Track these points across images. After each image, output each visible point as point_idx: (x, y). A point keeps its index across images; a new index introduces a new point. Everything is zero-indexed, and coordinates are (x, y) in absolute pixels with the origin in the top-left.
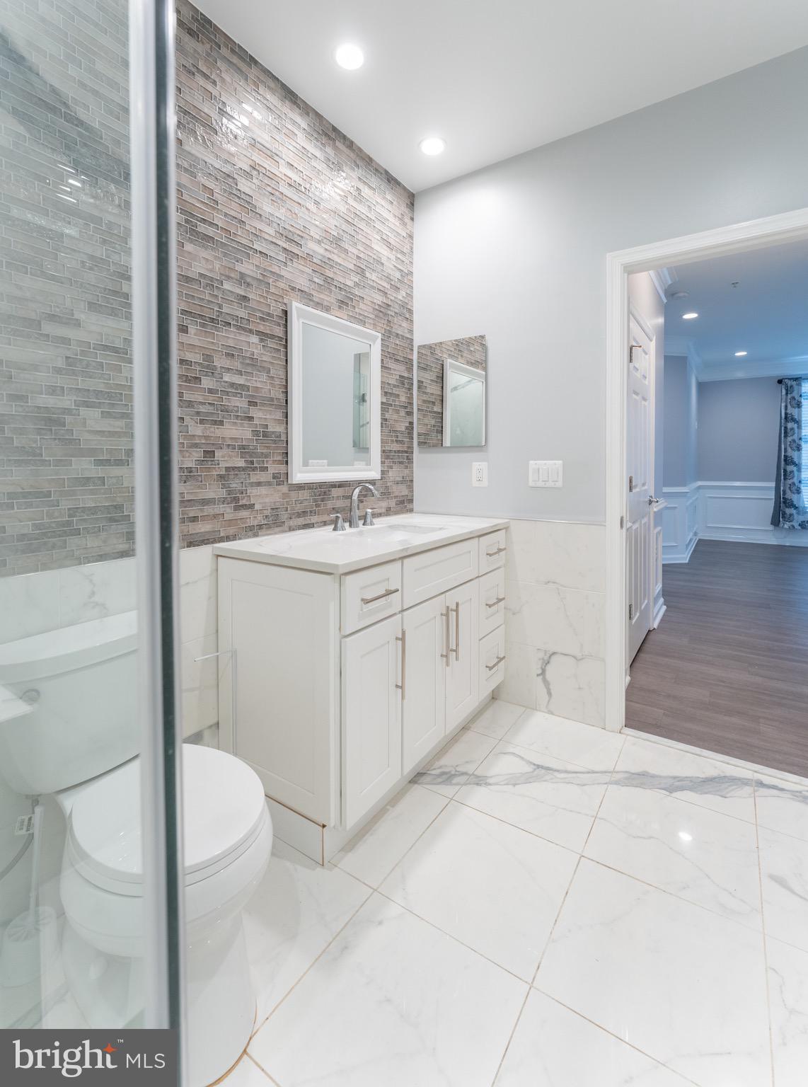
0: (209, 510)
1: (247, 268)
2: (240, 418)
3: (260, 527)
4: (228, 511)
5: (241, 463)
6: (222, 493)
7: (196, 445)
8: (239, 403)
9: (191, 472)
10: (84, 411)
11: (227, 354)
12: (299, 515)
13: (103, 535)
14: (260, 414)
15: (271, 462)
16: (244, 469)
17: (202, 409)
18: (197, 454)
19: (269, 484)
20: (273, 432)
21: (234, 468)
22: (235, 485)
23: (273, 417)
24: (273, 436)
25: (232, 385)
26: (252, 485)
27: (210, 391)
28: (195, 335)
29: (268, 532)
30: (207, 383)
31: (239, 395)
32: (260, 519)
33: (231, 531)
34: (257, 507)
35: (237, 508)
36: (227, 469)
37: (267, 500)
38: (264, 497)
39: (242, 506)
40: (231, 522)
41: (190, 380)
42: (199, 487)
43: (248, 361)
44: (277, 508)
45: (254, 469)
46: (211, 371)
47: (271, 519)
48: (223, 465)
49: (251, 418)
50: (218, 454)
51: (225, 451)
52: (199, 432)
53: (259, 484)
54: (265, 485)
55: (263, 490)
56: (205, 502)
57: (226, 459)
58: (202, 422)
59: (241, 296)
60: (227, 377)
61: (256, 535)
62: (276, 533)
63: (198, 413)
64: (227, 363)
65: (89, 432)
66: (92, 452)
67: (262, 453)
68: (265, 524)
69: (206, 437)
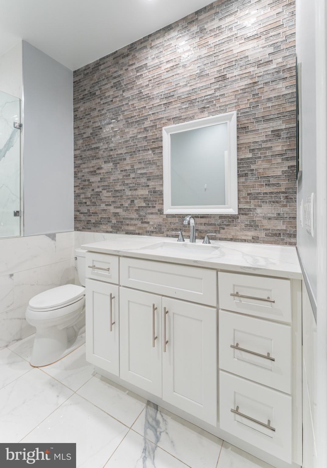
0: (133, 222)
1: (147, 124)
2: (144, 186)
3: (152, 232)
4: (139, 223)
5: (144, 205)
6: (137, 216)
7: (129, 199)
8: (143, 180)
9: (127, 208)
10: (103, 191)
11: (139, 163)
12: (173, 230)
13: (107, 226)
14: (153, 183)
15: (158, 204)
16: (146, 207)
17: (131, 185)
18: (129, 202)
19: (157, 214)
20: (159, 191)
21: (142, 207)
22: (142, 213)
23: (159, 184)
24: (159, 192)
25: (141, 174)
26: (149, 213)
27: (133, 178)
28: (129, 160)
29: (156, 235)
30: (132, 175)
31: (144, 177)
32: (152, 229)
33: (141, 231)
34: (151, 223)
35: (142, 223)
36: (139, 207)
37: (156, 221)
38: (154, 220)
39: (145, 222)
40: (140, 228)
41: (127, 176)
42: (130, 214)
43: (147, 162)
44: (161, 225)
45: (150, 207)
46: (133, 170)
47: (157, 229)
48: (137, 205)
49: (148, 186)
50: (136, 201)
51: (138, 200)
52: (130, 194)
53: (152, 213)
54: (155, 214)
55: (154, 216)
56: (132, 219)
57: (140, 203)
58: (130, 190)
59: (145, 137)
60: (139, 172)
61: (150, 235)
62: (160, 236)
63: (130, 187)
64: (139, 166)
65: (104, 197)
66: (105, 202)
67: (153, 200)
68: (155, 231)
69: (132, 195)
